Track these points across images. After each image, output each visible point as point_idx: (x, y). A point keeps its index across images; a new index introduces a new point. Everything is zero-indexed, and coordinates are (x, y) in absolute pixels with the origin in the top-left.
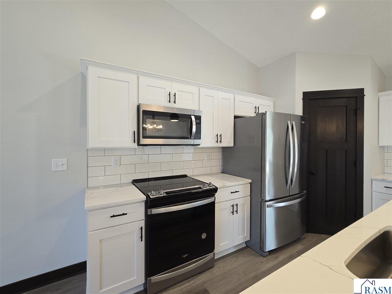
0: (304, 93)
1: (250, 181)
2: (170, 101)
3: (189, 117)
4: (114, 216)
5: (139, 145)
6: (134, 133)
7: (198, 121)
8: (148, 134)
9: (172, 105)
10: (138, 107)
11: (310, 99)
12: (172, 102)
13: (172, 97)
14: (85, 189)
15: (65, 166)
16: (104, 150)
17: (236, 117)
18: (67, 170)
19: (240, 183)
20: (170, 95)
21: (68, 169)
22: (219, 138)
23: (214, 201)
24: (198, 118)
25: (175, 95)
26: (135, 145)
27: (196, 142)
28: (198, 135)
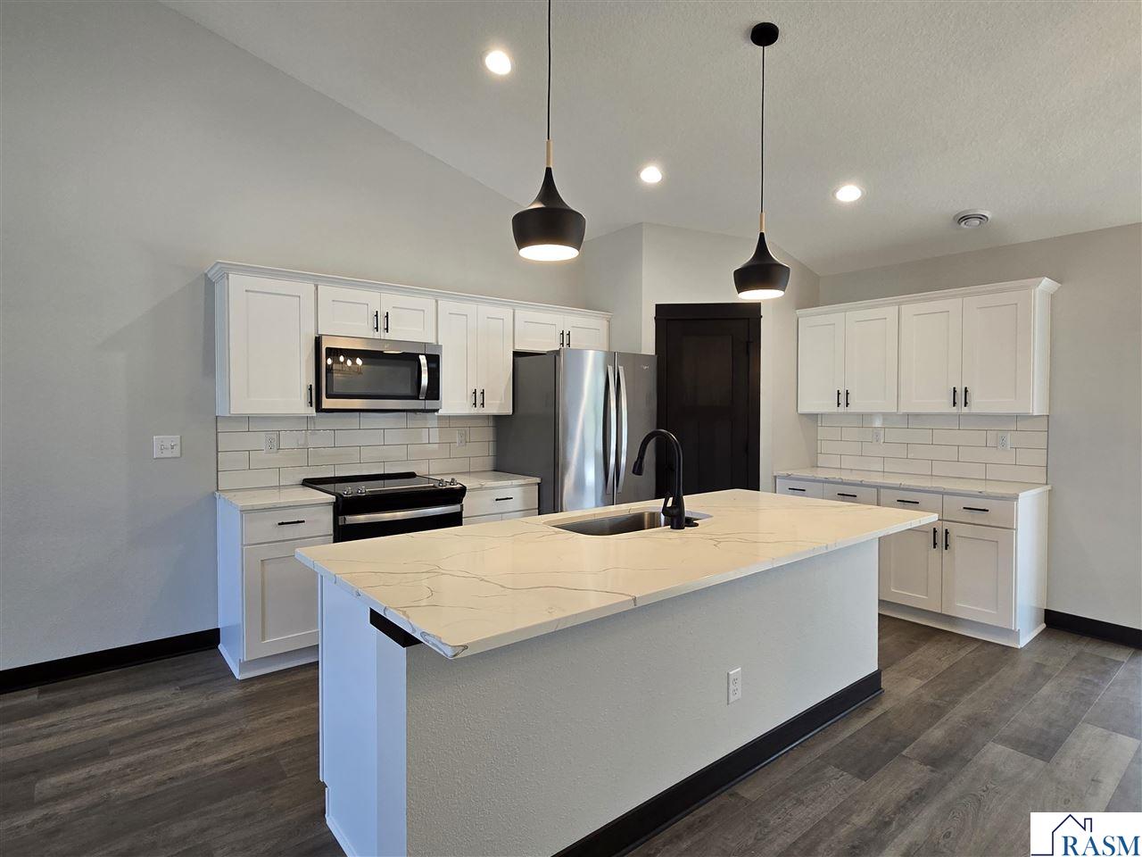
0: (658, 307)
1: (538, 480)
2: (377, 328)
3: (414, 358)
4: (283, 523)
5: (319, 409)
6: (311, 389)
7: (434, 365)
8: (336, 390)
9: (381, 335)
10: (318, 341)
11: (668, 320)
12: (382, 329)
13: (382, 321)
14: (213, 493)
15: (177, 449)
16: (249, 418)
17: (516, 354)
18: (179, 455)
19: (515, 482)
20: (377, 316)
21: (181, 454)
22: (478, 397)
23: (461, 513)
24: (434, 360)
25: (387, 316)
26: (312, 411)
27: (430, 404)
28: (434, 392)
